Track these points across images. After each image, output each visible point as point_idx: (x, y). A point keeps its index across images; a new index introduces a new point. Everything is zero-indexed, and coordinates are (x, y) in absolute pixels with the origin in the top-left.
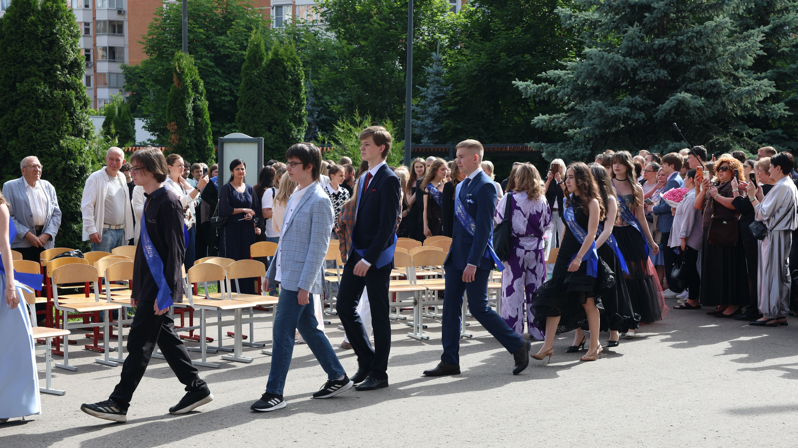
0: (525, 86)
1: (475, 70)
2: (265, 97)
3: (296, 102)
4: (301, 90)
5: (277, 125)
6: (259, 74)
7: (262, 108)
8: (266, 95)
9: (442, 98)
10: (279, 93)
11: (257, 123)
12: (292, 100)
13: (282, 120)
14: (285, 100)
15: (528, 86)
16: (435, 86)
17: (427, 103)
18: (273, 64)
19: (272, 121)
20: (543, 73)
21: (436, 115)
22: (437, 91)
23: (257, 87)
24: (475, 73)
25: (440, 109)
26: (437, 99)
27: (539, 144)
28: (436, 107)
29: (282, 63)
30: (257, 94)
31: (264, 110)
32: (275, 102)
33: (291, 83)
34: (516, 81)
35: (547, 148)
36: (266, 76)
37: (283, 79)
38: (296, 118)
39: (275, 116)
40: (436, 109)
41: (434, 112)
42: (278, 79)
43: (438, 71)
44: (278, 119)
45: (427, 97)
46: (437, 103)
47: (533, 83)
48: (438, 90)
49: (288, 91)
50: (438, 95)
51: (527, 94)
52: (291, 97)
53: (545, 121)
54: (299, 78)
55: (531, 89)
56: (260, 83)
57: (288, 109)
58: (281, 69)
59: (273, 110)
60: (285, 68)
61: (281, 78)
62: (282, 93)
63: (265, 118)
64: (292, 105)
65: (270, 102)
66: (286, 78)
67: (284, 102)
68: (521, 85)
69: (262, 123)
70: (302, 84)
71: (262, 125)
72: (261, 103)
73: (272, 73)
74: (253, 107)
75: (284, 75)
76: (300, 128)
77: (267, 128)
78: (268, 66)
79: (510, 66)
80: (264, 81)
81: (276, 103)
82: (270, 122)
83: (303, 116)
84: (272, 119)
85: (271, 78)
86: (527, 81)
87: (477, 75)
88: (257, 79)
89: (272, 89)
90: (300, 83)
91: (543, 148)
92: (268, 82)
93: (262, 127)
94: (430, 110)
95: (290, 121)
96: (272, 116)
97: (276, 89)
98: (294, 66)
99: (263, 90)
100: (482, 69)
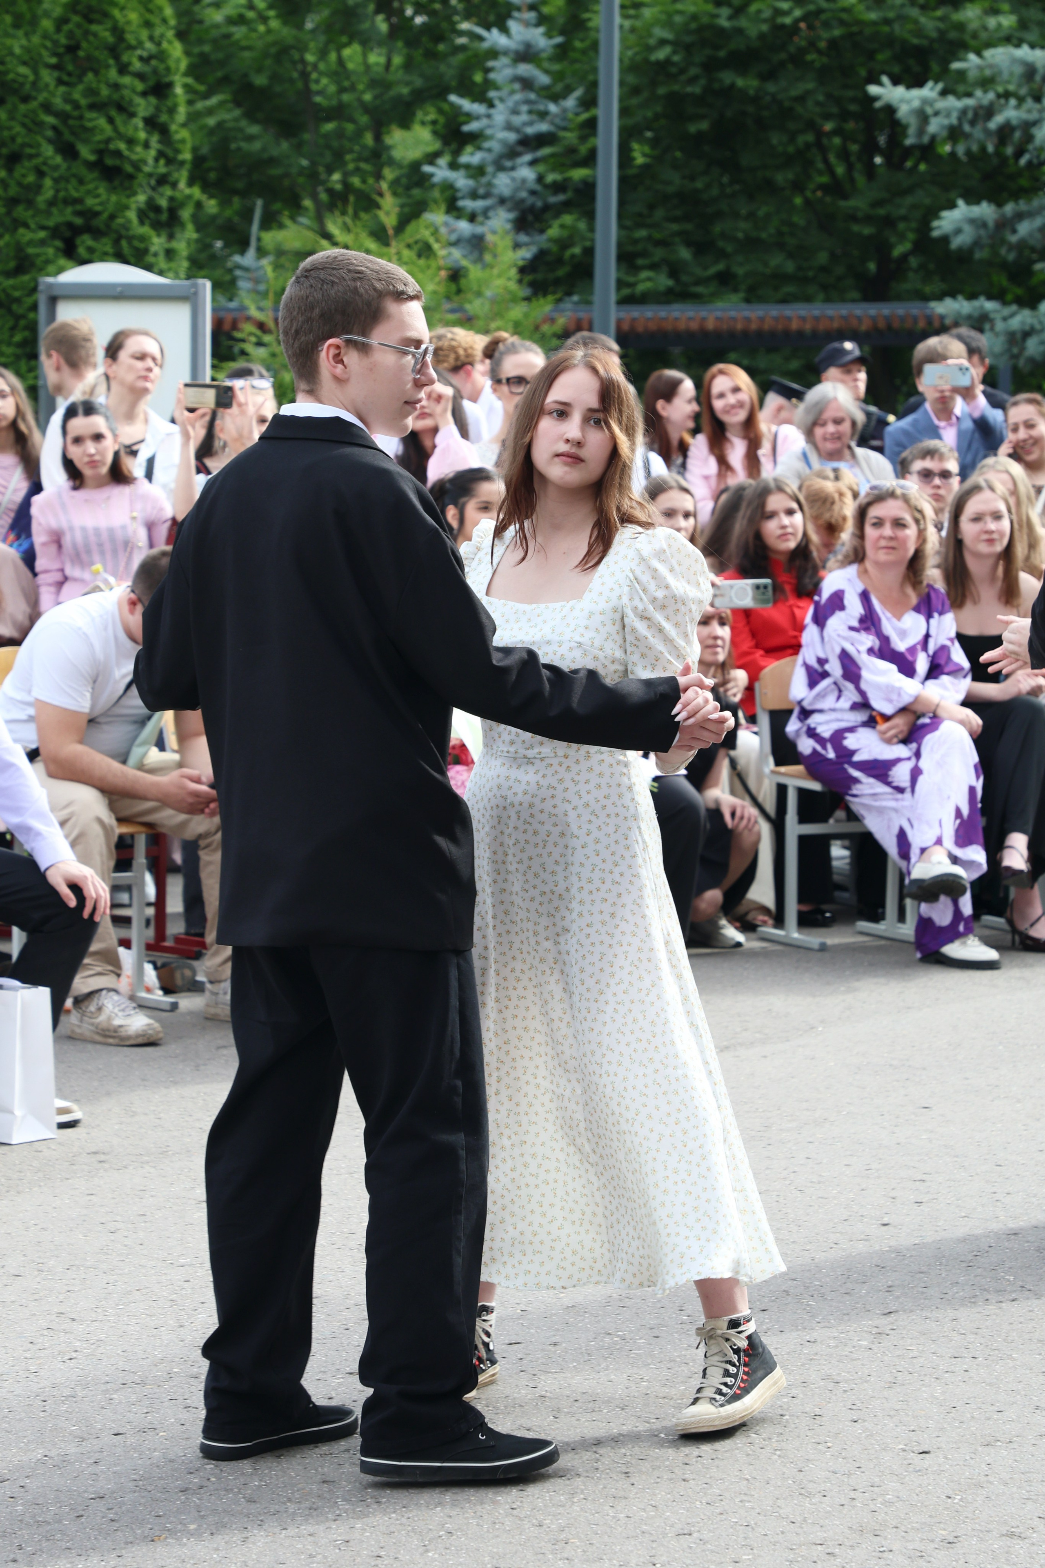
0: (916, 104)
1: (663, 42)
2: (50, 133)
3: (161, 154)
4: (172, 111)
5: (97, 233)
6: (27, 50)
7: (41, 174)
8: (54, 128)
9: (541, 140)
10: (102, 122)
11: (26, 226)
12: (146, 145)
13: (112, 217)
14: (122, 146)
15: (925, 101)
16: (518, 97)
17: (489, 157)
18: (76, 19)
19: (78, 221)
20: (972, 57)
21: (522, 201)
22: (524, 117)
23: (26, 99)
24: (661, 55)
25: (540, 179)
26: (529, 143)
27: (976, 303)
28: (527, 174)
29: (106, 15)
30: (24, 125)
31: (48, 182)
32: (86, 153)
33: (140, 86)
34: (880, 83)
35: (1005, 319)
36: (54, 61)
37: (113, 74)
38: (157, 209)
39: (90, 202)
40: (524, 181)
41: (517, 190)
42: (96, 73)
43: (528, 45)
44: (97, 214)
45: (490, 138)
46: (527, 158)
47: (944, 93)
48: (530, 112)
49: (132, 115)
50: (530, 130)
51: (921, 131)
52: (142, 135)
53: (984, 225)
54: (168, 69)
55: (936, 114)
56: (34, 84)
57: (131, 177)
58: (107, 36)
59: (81, 182)
60: (118, 32)
61: (108, 67)
62: (111, 121)
63: (54, 210)
64: (145, 162)
65: (69, 151)
66: (123, 69)
67: (118, 154)
68: (902, 100)
69: (43, 228)
70: (179, 90)
71: (42, 234)
72: (37, 155)
73: (72, 49)
74: (10, 170)
75: (117, 58)
76: (174, 244)
77: (59, 243)
78: (61, 22)
79: (783, 26)
80: (48, 77)
81: (92, 158)
82: (70, 225)
83: (182, 205)
84: (79, 214)
85: (70, 67)
86: (920, 84)
87: (667, 62)
88: (23, 70)
89: (77, 106)
90: (170, 85)
91: (992, 321)
92: (60, 82)
93: (43, 243)
94: (503, 183)
95: (142, 222)
96: (79, 201)
97: (92, 107)
98: (148, 24)
99: (47, 107)
100: (688, 39)
